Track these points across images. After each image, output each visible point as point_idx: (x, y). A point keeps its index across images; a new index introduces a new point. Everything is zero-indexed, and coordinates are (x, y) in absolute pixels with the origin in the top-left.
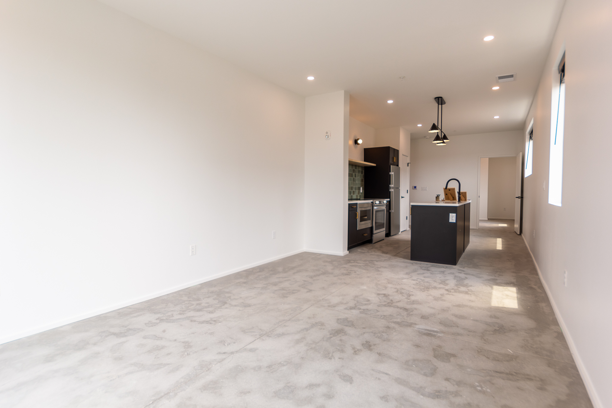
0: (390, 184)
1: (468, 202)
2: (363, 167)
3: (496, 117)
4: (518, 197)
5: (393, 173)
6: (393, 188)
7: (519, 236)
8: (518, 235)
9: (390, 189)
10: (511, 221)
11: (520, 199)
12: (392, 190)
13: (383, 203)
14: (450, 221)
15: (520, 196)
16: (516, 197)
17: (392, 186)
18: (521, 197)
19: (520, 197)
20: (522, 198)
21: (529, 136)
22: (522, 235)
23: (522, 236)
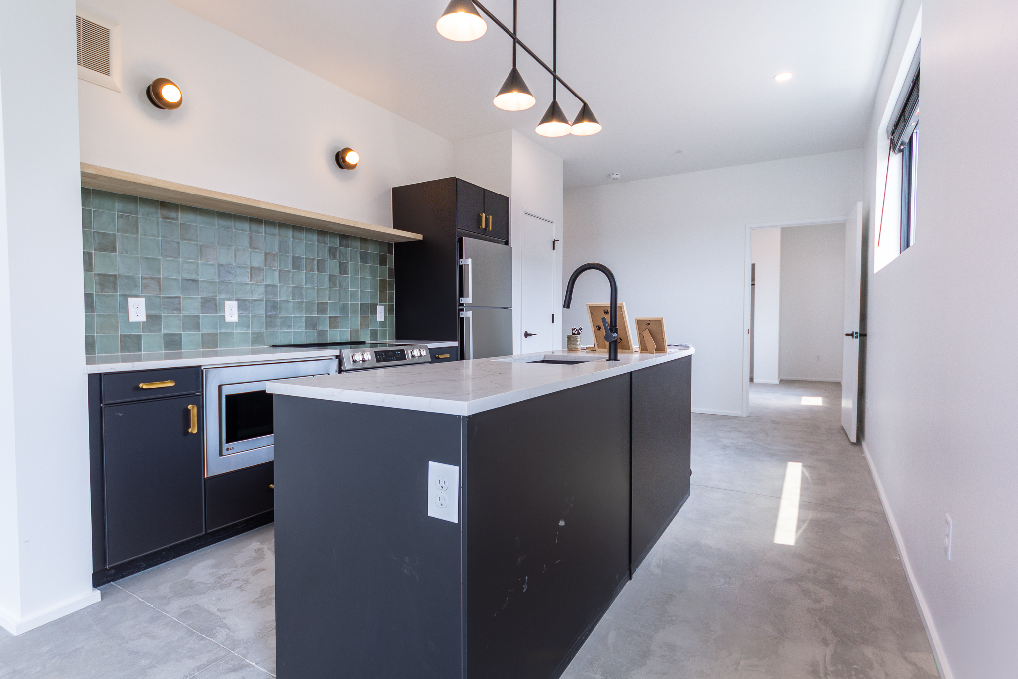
0: (461, 296)
1: (672, 354)
2: (390, 245)
3: (784, 77)
4: (852, 335)
5: (469, 261)
6: (470, 307)
7: (856, 448)
8: (853, 444)
9: (462, 310)
10: (833, 387)
11: (858, 340)
12: (468, 314)
13: (413, 356)
14: (431, 513)
15: (858, 330)
16: (847, 335)
17: (467, 300)
18: (861, 335)
19: (857, 333)
20: (863, 335)
21: (889, 142)
22: (864, 444)
23: (862, 451)
